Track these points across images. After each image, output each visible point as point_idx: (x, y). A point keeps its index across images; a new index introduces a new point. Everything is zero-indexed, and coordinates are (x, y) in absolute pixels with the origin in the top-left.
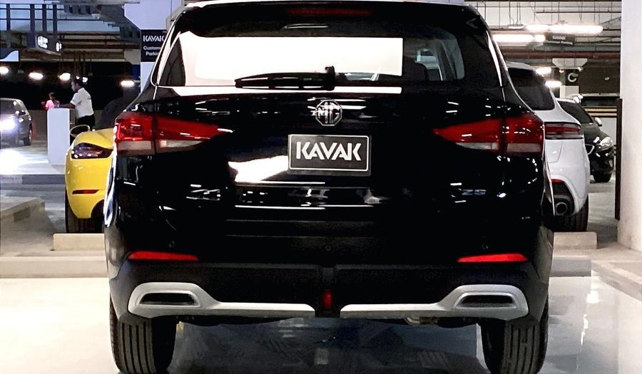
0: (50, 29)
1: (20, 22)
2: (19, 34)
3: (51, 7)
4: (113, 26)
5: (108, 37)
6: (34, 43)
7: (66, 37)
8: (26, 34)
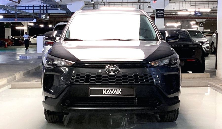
0: (45, 12)
2: (36, 14)
3: (46, 6)
4: (64, 11)
5: (63, 14)
7: (50, 14)
8: (38, 14)
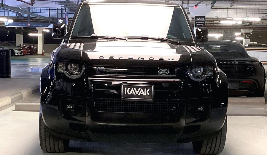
0: (64, 17)
1: (53, 14)
2: (53, 18)
3: (64, 9)
6: (57, 22)
7: (69, 19)
8: (55, 18)
